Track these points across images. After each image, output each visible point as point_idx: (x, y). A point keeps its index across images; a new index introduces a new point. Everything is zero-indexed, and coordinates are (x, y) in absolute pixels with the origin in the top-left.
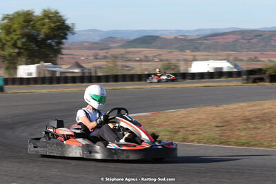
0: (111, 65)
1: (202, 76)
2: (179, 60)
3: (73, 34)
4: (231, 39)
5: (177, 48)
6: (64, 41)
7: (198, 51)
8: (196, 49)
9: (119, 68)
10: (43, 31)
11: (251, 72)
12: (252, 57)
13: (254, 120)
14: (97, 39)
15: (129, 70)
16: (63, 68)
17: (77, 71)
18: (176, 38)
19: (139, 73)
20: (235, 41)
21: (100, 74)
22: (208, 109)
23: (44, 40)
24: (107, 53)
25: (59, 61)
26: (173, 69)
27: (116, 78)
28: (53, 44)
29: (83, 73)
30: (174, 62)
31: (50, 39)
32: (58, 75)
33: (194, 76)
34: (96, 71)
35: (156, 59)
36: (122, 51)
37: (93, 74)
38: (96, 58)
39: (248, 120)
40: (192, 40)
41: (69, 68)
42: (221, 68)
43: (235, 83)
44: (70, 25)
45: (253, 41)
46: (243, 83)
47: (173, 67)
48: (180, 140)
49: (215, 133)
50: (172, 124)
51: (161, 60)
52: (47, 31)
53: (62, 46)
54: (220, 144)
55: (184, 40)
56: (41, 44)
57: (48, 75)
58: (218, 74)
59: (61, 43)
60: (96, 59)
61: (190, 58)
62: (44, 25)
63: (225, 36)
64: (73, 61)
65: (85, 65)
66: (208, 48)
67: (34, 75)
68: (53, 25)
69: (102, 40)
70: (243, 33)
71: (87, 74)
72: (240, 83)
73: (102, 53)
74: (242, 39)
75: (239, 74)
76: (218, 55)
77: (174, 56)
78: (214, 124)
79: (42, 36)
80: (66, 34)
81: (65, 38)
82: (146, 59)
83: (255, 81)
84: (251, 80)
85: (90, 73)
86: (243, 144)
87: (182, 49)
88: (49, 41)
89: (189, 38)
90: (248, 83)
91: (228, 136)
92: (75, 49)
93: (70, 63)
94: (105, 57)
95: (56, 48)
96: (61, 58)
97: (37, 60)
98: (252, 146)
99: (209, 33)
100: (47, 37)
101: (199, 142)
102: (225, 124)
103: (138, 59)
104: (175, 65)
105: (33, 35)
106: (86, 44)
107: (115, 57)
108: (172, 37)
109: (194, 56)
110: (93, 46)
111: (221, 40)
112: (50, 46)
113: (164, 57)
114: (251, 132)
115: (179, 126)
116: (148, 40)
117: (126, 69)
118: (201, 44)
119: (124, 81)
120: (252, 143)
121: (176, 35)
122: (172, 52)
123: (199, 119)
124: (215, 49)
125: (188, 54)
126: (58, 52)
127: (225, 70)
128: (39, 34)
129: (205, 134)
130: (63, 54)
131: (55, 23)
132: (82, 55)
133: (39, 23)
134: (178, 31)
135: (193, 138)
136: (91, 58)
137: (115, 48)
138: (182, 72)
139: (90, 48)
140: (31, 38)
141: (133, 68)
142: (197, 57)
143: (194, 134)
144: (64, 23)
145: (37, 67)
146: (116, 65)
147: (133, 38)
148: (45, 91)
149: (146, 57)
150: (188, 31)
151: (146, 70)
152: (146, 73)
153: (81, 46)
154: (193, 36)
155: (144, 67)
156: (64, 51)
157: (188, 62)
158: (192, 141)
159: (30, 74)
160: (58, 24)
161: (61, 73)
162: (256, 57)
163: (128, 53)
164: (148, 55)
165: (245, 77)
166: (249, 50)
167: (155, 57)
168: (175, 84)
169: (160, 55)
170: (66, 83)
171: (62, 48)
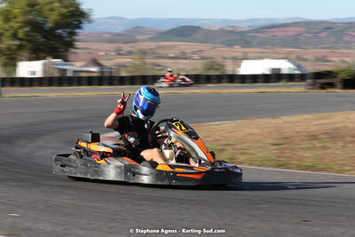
0: (138, 62)
1: (254, 79)
2: (225, 58)
3: (90, 22)
4: (292, 32)
5: (222, 43)
6: (78, 31)
7: (251, 47)
8: (247, 44)
9: (147, 66)
10: (52, 17)
11: (318, 75)
12: (319, 55)
13: (323, 136)
14: (120, 29)
15: (161, 70)
16: (76, 66)
17: (94, 69)
18: (222, 29)
20: (297, 35)
21: (123, 74)
22: (262, 121)
23: (53, 29)
24: (132, 47)
25: (71, 57)
26: (217, 69)
27: (144, 80)
28: (65, 34)
29: (102, 72)
30: (219, 60)
31: (58, 29)
32: (69, 74)
33: (244, 79)
34: (119, 71)
35: (196, 57)
36: (152, 45)
37: (113, 75)
38: (119, 53)
39: (314, 137)
40: (242, 33)
41: (83, 66)
42: (279, 69)
43: (297, 88)
44: (87, 11)
45: (323, 35)
46: (309, 89)
47: (216, 67)
49: (271, 153)
50: (217, 140)
51: (203, 58)
52: (57, 18)
53: (75, 37)
54: (279, 166)
55: (232, 32)
56: (49, 34)
57: (57, 74)
58: (276, 77)
59: (74, 34)
61: (239, 55)
62: (52, 10)
63: (286, 29)
64: (89, 57)
65: (104, 63)
66: (262, 44)
67: (39, 75)
68: (64, 10)
69: (127, 31)
70: (309, 25)
72: (302, 89)
73: (126, 48)
74: (309, 33)
75: (302, 77)
76: (275, 53)
77: (218, 53)
78: (271, 141)
79: (50, 25)
80: (81, 23)
82: (183, 56)
83: (323, 87)
84: (318, 85)
85: (111, 72)
86: (307, 168)
87: (229, 44)
88: (59, 31)
89: (240, 30)
90: (313, 89)
91: (288, 157)
92: (92, 41)
93: (84, 60)
94: (130, 53)
95: (68, 39)
96: (74, 53)
97: (43, 55)
98: (321, 170)
100: (58, 25)
101: (251, 165)
102: (284, 141)
103: (172, 55)
104: (220, 65)
105: (37, 23)
106: (106, 36)
107: (143, 53)
108: (216, 28)
109: (245, 53)
110: (115, 38)
111: (280, 33)
112: (60, 37)
113: (204, 55)
114: (319, 153)
115: (225, 142)
116: (186, 32)
117: (157, 68)
118: (254, 37)
120: (319, 167)
121: (221, 26)
122: (215, 48)
123: (251, 134)
124: (273, 45)
125: (238, 50)
126: (70, 45)
127: (285, 71)
128: (46, 22)
129: (259, 154)
130: (76, 48)
131: (67, 7)
132: (101, 50)
133: (47, 7)
134: (225, 21)
135: (243, 158)
136: (112, 54)
137: (143, 41)
138: (231, 73)
139: (110, 41)
140: (36, 26)
141: (164, 68)
142: (249, 55)
143: (243, 154)
144: (78, 8)
145: (45, 65)
146: (145, 63)
147: (167, 28)
148: (52, 95)
149: (184, 53)
151: (183, 69)
152: (183, 73)
153: (100, 38)
154: (245, 27)
155: (181, 66)
156: (78, 44)
157: (237, 60)
159: (34, 73)
160: (71, 8)
161: (75, 72)
162: (324, 57)
163: (160, 47)
165: (310, 81)
166: (315, 47)
167: (194, 53)
168: (220, 88)
169: (201, 51)
170: (79, 84)
171: (74, 40)
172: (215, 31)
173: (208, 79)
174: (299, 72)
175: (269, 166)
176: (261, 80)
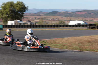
0: (41, 21)
1: (73, 26)
2: (65, 20)
3: (28, 10)
4: (84, 13)
5: (64, 16)
6: (24, 12)
7: (72, 17)
8: (71, 16)
9: (44, 22)
10: (17, 9)
11: (91, 25)
12: (91, 20)
13: (92, 42)
14: (36, 12)
15: (47, 23)
16: (24, 22)
17: (29, 23)
18: (64, 12)
19: (51, 24)
21: (37, 24)
22: (75, 38)
24: (39, 17)
25: (22, 20)
27: (43, 26)
28: (21, 13)
29: (31, 24)
30: (63, 21)
31: (19, 12)
32: (22, 24)
33: (70, 26)
34: (35, 23)
35: (57, 20)
36: (45, 16)
37: (35, 24)
39: (89, 42)
40: (70, 13)
41: (26, 22)
42: (80, 23)
43: (85, 29)
44: (27, 7)
45: (92, 14)
46: (88, 29)
47: (63, 23)
48: (65, 48)
49: (78, 46)
50: (63, 43)
51: (59, 20)
52: (18, 9)
53: (24, 14)
54: (79, 50)
55: (67, 13)
56: (16, 13)
57: (18, 24)
58: (79, 25)
59: (24, 13)
60: (36, 19)
61: (69, 19)
62: (17, 7)
63: (82, 12)
64: (28, 20)
65: (32, 21)
66: (75, 16)
67: (14, 25)
68: (20, 7)
69: (38, 12)
70: (88, 11)
71: (32, 25)
72: (87, 29)
73: (38, 17)
74: (88, 13)
75: (86, 26)
76: (79, 19)
77: (63, 19)
78: (77, 43)
79: (16, 11)
80: (25, 10)
81: (25, 12)
82: (54, 20)
83: (92, 28)
84: (90, 28)
86: (88, 50)
87: (66, 16)
88: (19, 13)
89: (69, 12)
90: (89, 29)
91: (83, 47)
92: (28, 15)
93: (26, 20)
94: (39, 19)
95: (21, 15)
97: (15, 19)
98: (91, 51)
99: (76, 11)
100: (18, 11)
101: (72, 49)
102: (81, 43)
103: (50, 19)
104: (64, 22)
105: (13, 10)
106: (32, 14)
107: (42, 19)
108: (63, 12)
109: (70, 19)
110: (34, 15)
111: (80, 13)
113: (60, 19)
114: (91, 46)
115: (65, 43)
116: (54, 13)
117: (46, 23)
118: (73, 15)
119: (46, 27)
120: (91, 50)
122: (63, 17)
123: (72, 41)
124: (78, 17)
125: (68, 18)
126: (22, 16)
127: (81, 24)
128: (15, 10)
131: (21, 6)
132: (31, 18)
133: (16, 6)
134: (65, 10)
135: (70, 48)
136: (34, 19)
137: (42, 15)
138: (66, 24)
140: (13, 11)
141: (49, 23)
142: (72, 19)
143: (70, 47)
144: (24, 6)
145: (15, 22)
147: (49, 12)
148: (17, 30)
149: (53, 19)
150: (68, 10)
151: (53, 23)
152: (53, 24)
153: (30, 14)
154: (70, 12)
155: (53, 22)
156: (24, 16)
157: (69, 21)
158: (70, 49)
159: (12, 24)
160: (23, 6)
163: (47, 17)
164: (54, 18)
165: (88, 27)
166: (90, 17)
167: (56, 19)
168: (64, 28)
169: (58, 18)
170: (25, 27)
171: (24, 15)
172: (62, 13)
173: (60, 26)
174: (85, 24)
175: (77, 50)
176: (75, 26)
